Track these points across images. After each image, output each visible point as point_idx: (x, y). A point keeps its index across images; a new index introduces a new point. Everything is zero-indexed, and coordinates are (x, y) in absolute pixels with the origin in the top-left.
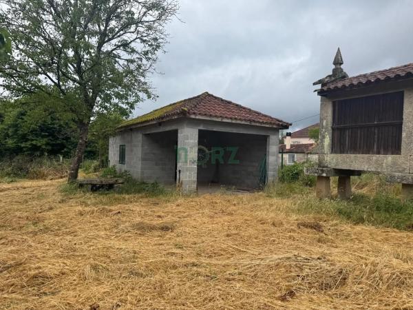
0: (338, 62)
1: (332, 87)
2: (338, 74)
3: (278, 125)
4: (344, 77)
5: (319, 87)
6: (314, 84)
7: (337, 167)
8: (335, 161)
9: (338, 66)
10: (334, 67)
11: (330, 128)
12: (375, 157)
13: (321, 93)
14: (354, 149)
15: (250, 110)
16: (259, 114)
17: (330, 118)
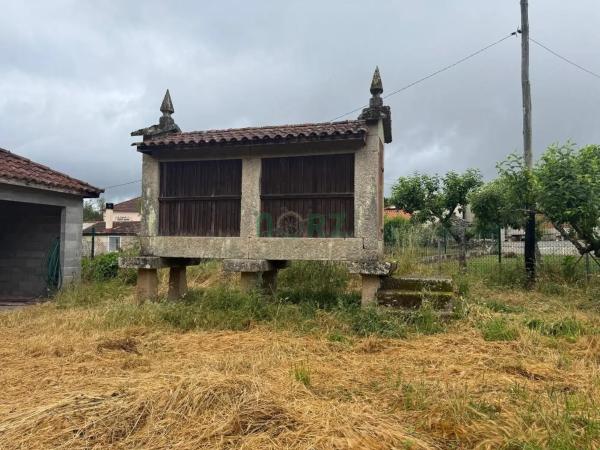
0: (167, 108)
1: (157, 142)
2: (166, 125)
3: (81, 190)
4: (175, 131)
5: (140, 139)
6: (133, 134)
7: (166, 255)
8: (162, 246)
9: (167, 115)
10: (161, 114)
11: (156, 200)
12: (212, 240)
13: (141, 148)
14: (189, 229)
15: (28, 162)
16: (46, 170)
17: (156, 186)
